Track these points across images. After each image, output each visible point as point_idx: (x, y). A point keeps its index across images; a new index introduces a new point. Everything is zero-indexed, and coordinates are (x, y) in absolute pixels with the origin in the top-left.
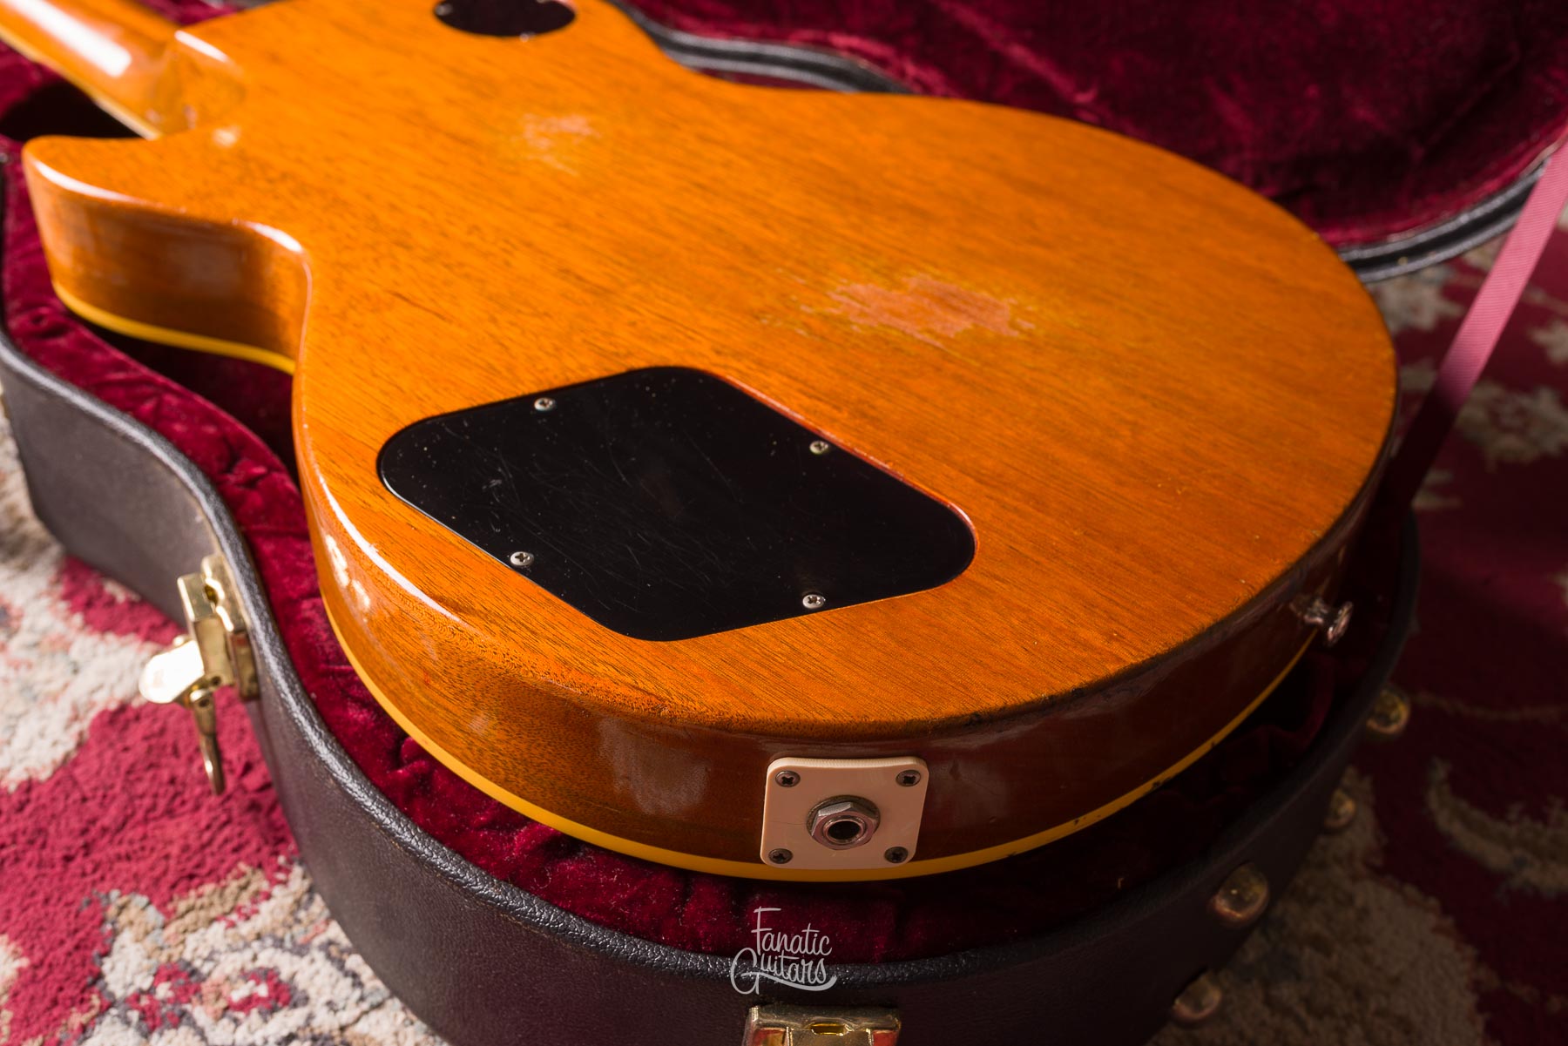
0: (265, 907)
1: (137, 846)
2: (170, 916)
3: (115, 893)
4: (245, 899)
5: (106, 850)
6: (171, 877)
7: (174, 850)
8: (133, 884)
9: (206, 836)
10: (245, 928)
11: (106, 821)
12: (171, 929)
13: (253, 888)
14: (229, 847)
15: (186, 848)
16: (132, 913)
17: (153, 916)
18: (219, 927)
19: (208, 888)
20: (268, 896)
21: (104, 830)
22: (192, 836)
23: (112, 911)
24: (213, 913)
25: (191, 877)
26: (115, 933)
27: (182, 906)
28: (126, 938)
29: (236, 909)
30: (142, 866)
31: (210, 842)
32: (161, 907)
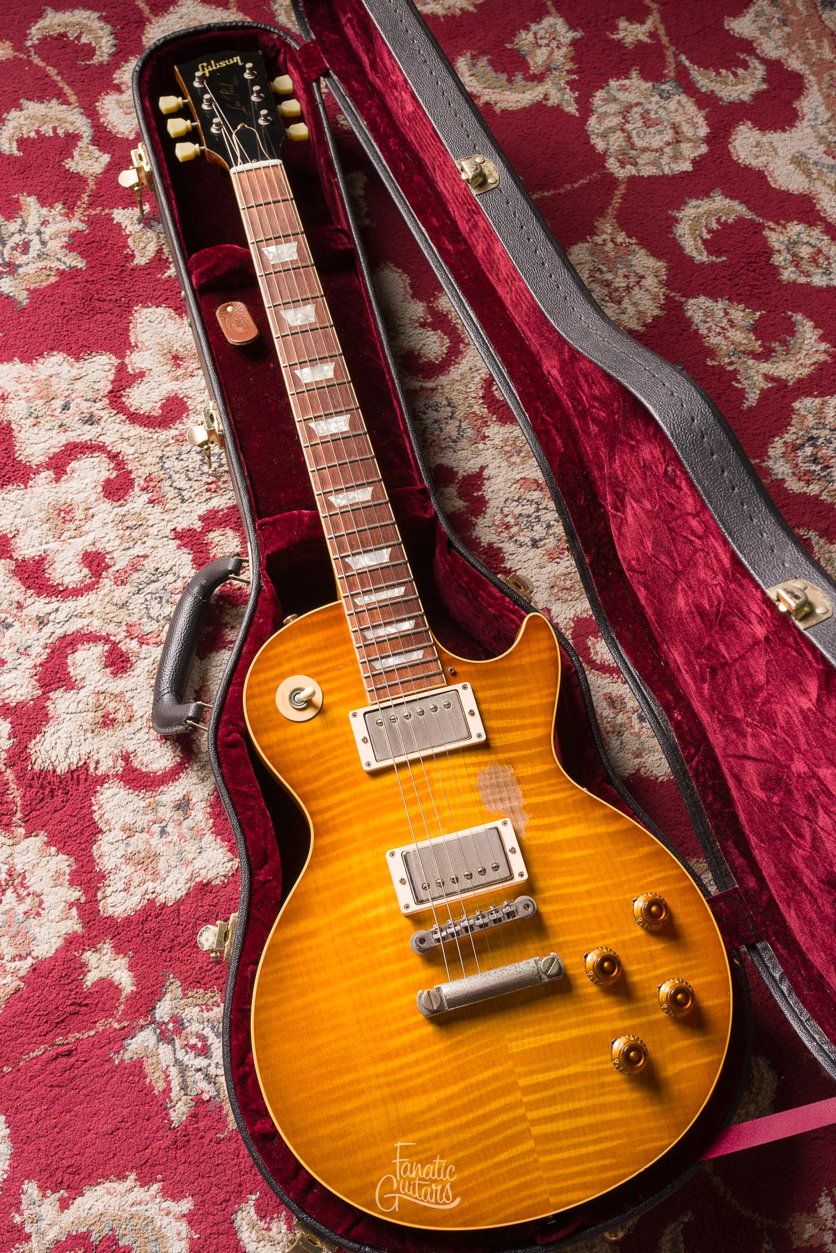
0: (215, 1009)
1: (186, 958)
2: (185, 995)
3: (172, 976)
4: (210, 1003)
5: (177, 954)
6: (191, 979)
7: (197, 968)
8: (178, 975)
9: (210, 965)
10: (206, 1014)
11: (181, 940)
12: (183, 1001)
13: (215, 999)
14: (215, 975)
15: (201, 968)
16: (174, 987)
17: (179, 992)
18: (197, 1009)
19: (201, 991)
20: (218, 1006)
21: (180, 944)
22: (205, 964)
23: (168, 983)
24: (199, 1002)
25: (198, 982)
26: (165, 993)
27: (190, 994)
28: (168, 996)
29: (206, 1005)
30: (184, 968)
31: (211, 969)
32: (183, 990)
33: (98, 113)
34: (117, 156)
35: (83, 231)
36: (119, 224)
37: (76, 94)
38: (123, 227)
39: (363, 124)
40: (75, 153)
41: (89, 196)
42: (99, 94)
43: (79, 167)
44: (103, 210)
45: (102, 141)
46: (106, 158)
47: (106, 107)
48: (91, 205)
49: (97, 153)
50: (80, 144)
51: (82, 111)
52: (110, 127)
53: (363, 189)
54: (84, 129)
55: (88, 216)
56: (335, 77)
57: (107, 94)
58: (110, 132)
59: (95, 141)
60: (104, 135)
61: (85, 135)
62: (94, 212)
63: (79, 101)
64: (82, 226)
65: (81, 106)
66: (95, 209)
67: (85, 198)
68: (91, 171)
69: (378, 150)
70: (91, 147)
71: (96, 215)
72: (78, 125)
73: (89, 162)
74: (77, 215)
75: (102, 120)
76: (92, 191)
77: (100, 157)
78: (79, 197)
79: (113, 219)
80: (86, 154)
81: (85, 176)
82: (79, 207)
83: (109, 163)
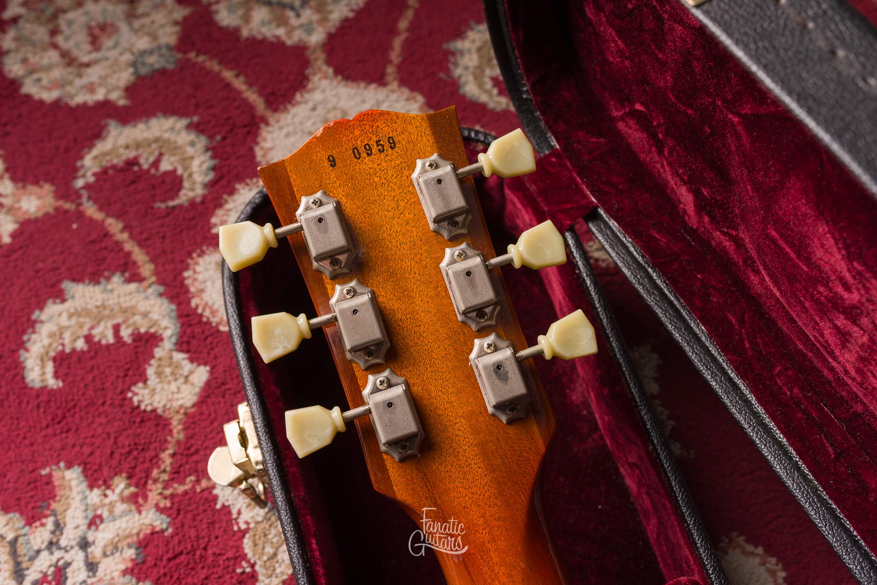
33: (186, 290)
34: (220, 368)
35: (163, 531)
36: (226, 509)
37: (153, 260)
38: (234, 512)
39: (700, 330)
40: (150, 372)
41: (173, 455)
42: (189, 255)
43: (157, 398)
44: (198, 481)
45: (194, 342)
46: (201, 375)
47: (200, 277)
48: (177, 474)
49: (187, 366)
50: (158, 352)
51: (161, 289)
52: (207, 313)
53: (656, 379)
54: (165, 323)
55: (172, 496)
56: (613, 224)
57: (202, 254)
58: (209, 323)
59: (184, 344)
60: (197, 330)
61: (167, 334)
62: (181, 489)
63: (156, 273)
64: (160, 522)
65: (161, 282)
66: (182, 482)
67: (167, 461)
68: (176, 404)
69: (753, 400)
70: (179, 356)
71: (186, 493)
72: (155, 316)
73: (173, 387)
74: (154, 493)
75: (193, 303)
76: (178, 442)
77: (191, 372)
78: (155, 461)
79: (215, 498)
80: (168, 371)
81: (167, 415)
82: (156, 481)
83: (208, 384)
